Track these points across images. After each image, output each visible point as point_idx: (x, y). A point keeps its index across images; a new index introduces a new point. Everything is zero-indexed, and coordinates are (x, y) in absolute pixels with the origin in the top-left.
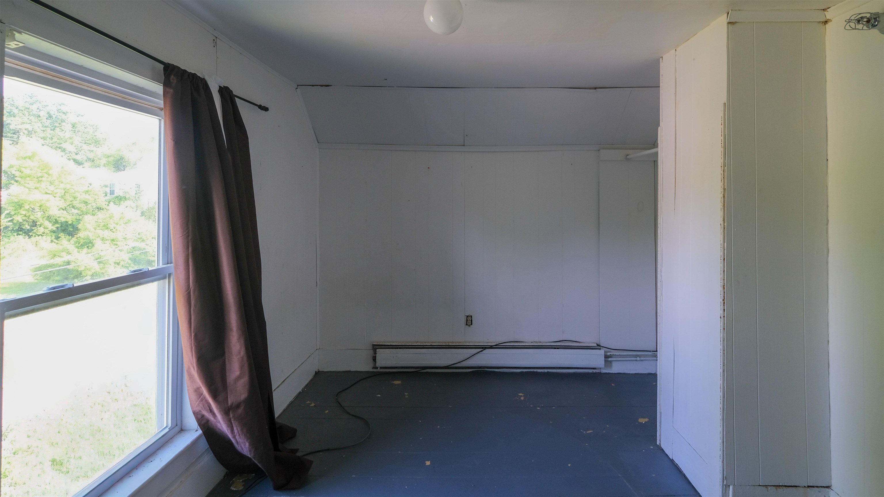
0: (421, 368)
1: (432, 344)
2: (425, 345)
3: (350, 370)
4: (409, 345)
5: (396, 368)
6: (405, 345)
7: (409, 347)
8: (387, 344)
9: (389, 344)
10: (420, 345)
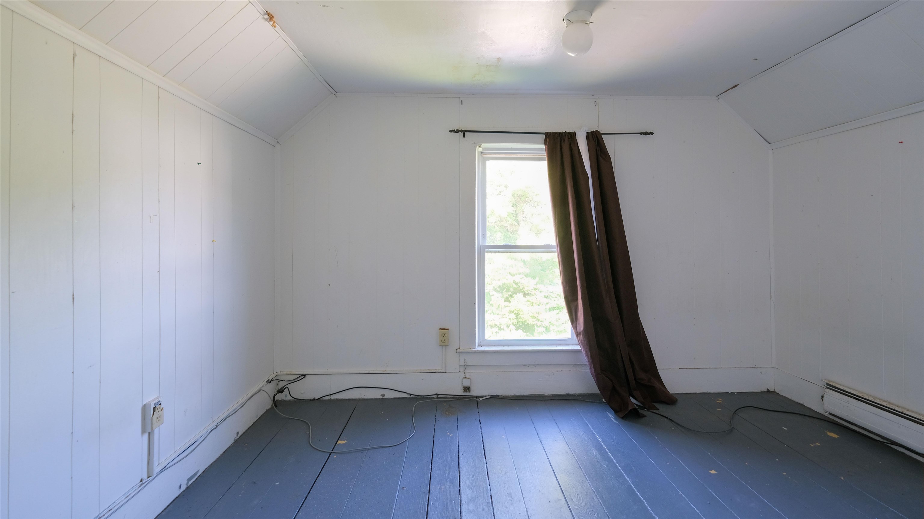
0: (890, 442)
1: (905, 412)
2: (893, 408)
3: (804, 404)
4: (868, 399)
5: (856, 425)
6: (863, 397)
7: (867, 401)
8: (838, 387)
9: (842, 388)
10: (885, 405)
